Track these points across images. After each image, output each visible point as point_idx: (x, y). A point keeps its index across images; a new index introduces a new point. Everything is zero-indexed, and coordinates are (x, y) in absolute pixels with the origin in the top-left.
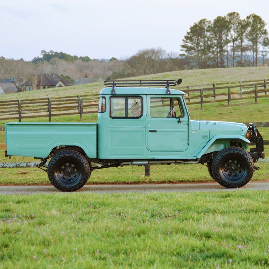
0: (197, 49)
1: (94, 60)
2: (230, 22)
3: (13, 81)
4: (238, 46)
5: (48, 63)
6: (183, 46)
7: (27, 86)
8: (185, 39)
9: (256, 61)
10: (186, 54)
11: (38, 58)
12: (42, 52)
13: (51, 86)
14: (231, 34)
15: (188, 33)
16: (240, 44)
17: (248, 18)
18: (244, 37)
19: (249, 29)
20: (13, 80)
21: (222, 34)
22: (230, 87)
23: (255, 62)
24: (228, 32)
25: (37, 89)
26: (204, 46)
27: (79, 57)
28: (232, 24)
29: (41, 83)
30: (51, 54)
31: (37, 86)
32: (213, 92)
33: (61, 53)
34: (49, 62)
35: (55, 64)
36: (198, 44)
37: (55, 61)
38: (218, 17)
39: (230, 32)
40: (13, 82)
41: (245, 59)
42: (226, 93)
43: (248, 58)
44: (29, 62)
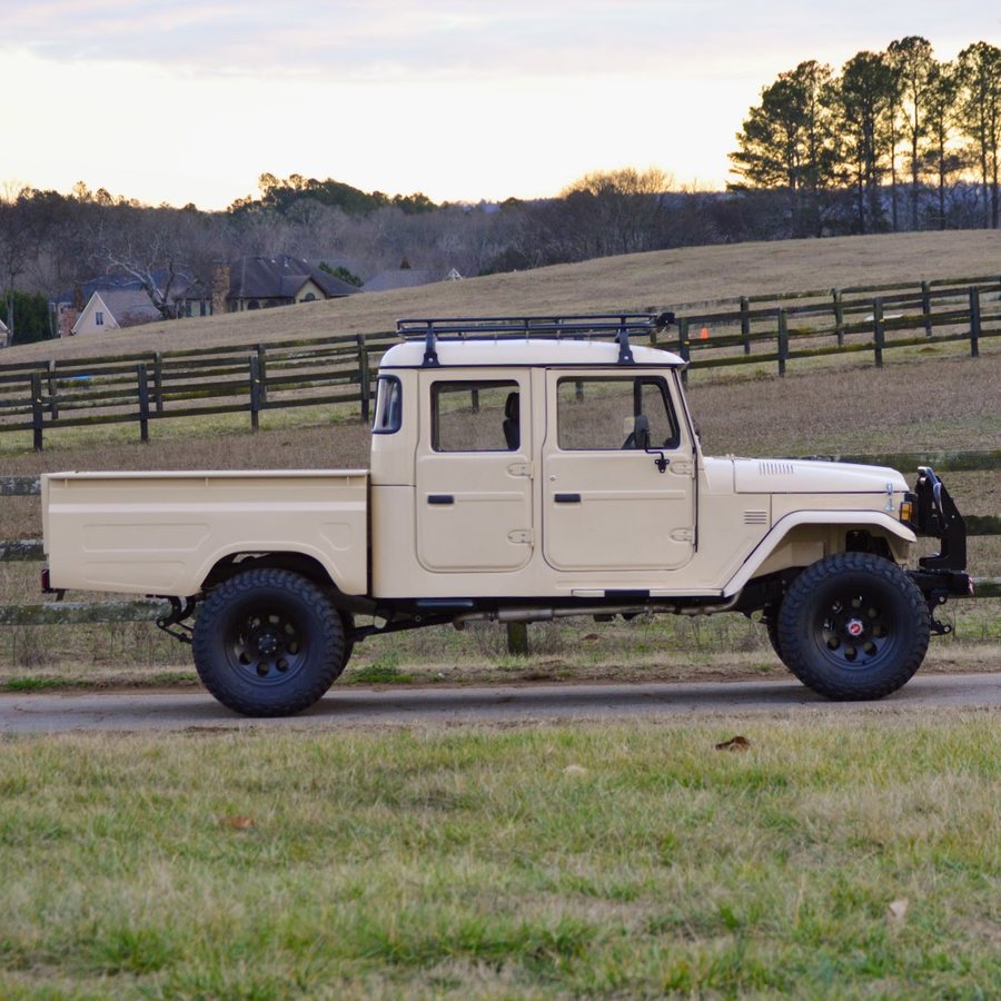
0: (785, 166)
1: (446, 206)
2: (897, 73)
3: (143, 284)
4: (931, 155)
5: (282, 217)
6: (741, 157)
7: (194, 300)
8: (744, 133)
9: (995, 206)
10: (750, 183)
11: (248, 202)
12: (263, 178)
13: (277, 301)
14: (903, 111)
15: (754, 112)
16: (937, 145)
17: (963, 55)
18: (947, 123)
19: (965, 94)
20: (144, 281)
21: (873, 113)
22: (783, 312)
23: (991, 210)
24: (896, 107)
25: (229, 311)
26: (813, 154)
27: (391, 196)
28: (907, 76)
29: (242, 290)
30: (293, 186)
31: (228, 299)
32: (740, 327)
33: (330, 184)
34: (285, 215)
35: (307, 220)
36: (790, 149)
37: (307, 212)
38: (861, 55)
39: (900, 104)
40: (145, 286)
41: (956, 201)
42: (773, 332)
43: (964, 196)
44: (217, 215)
